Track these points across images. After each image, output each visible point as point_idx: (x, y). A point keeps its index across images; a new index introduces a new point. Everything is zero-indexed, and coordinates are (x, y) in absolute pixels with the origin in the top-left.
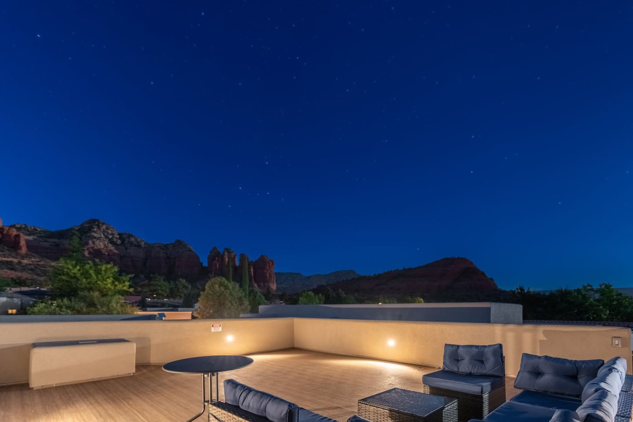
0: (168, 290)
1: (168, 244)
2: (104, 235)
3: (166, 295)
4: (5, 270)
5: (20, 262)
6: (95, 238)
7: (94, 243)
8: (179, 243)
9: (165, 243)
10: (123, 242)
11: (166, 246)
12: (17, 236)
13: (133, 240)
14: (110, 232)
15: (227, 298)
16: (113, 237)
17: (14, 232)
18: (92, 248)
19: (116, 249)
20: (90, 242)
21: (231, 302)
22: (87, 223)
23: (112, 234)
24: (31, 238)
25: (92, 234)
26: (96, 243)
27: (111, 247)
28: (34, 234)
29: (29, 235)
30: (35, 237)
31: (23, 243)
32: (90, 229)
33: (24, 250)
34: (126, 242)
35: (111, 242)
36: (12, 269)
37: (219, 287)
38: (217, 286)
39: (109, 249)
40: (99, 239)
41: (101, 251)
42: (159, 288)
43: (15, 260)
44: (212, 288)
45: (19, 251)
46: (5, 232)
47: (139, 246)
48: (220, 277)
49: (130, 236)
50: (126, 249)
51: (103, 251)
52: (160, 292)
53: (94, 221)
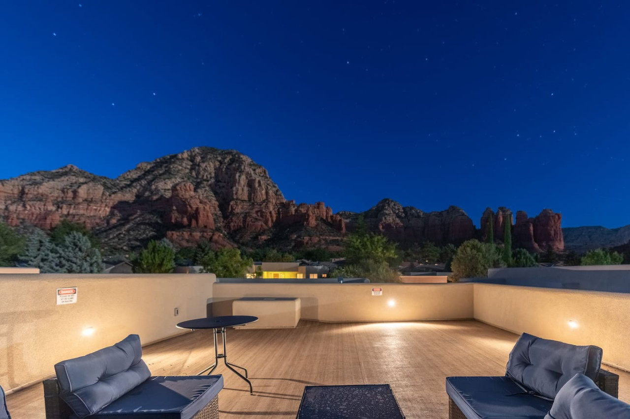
0: (438, 255)
1: (442, 212)
2: (393, 211)
3: (436, 260)
4: (335, 246)
5: (342, 240)
6: (386, 214)
7: (385, 218)
8: (453, 208)
9: (440, 211)
10: (406, 215)
11: (441, 213)
12: (340, 220)
13: (414, 211)
14: (397, 207)
15: (480, 261)
16: (399, 212)
17: (339, 218)
18: (385, 222)
19: (402, 221)
20: (383, 218)
21: (484, 266)
22: (381, 203)
23: (398, 209)
24: (348, 221)
25: (385, 211)
26: (387, 218)
27: (398, 220)
28: (349, 218)
29: (347, 219)
30: (350, 220)
31: (343, 225)
32: (383, 207)
33: (344, 230)
34: (408, 214)
35: (398, 216)
36: (338, 245)
37: (471, 249)
38: (468, 249)
39: (396, 222)
40: (389, 215)
41: (390, 225)
42: (430, 254)
43: (340, 238)
44: (464, 251)
45: (342, 232)
46: (334, 219)
47: (419, 217)
48: (474, 239)
49: (411, 208)
50: (409, 220)
51: (392, 225)
52: (431, 257)
53: (385, 200)
